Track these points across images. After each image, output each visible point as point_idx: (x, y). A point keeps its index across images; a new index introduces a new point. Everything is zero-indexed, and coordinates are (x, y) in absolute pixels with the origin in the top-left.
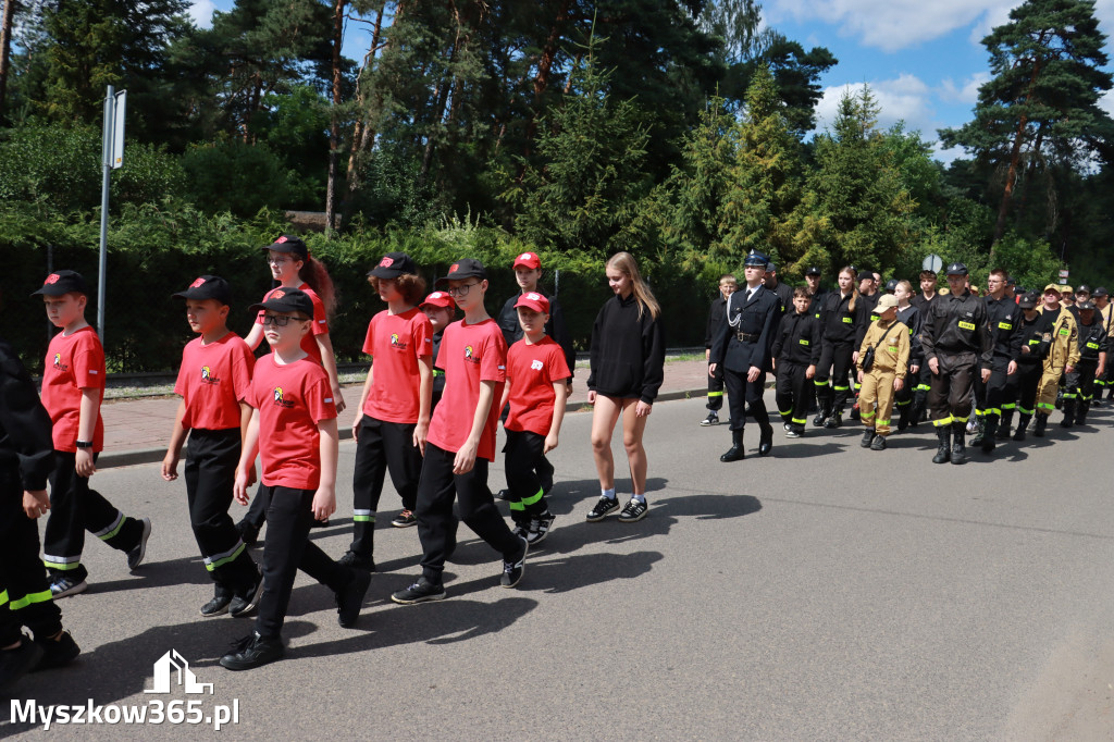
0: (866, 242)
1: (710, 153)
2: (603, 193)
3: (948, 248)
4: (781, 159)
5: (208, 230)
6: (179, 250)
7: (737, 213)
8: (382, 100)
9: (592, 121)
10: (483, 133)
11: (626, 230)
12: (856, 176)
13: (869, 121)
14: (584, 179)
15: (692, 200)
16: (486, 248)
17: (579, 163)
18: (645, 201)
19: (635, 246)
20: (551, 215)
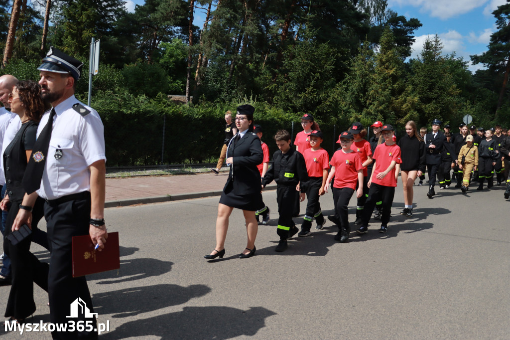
0: (436, 109)
1: (363, 68)
2: (314, 86)
3: (475, 112)
4: (396, 70)
5: (135, 103)
6: (122, 112)
7: (375, 95)
8: (211, 43)
9: (309, 53)
10: (258, 59)
11: (325, 103)
12: (431, 78)
13: (438, 52)
14: (305, 79)
15: (354, 89)
16: (261, 111)
17: (303, 72)
18: (333, 90)
19: (329, 110)
20: (290, 96)
